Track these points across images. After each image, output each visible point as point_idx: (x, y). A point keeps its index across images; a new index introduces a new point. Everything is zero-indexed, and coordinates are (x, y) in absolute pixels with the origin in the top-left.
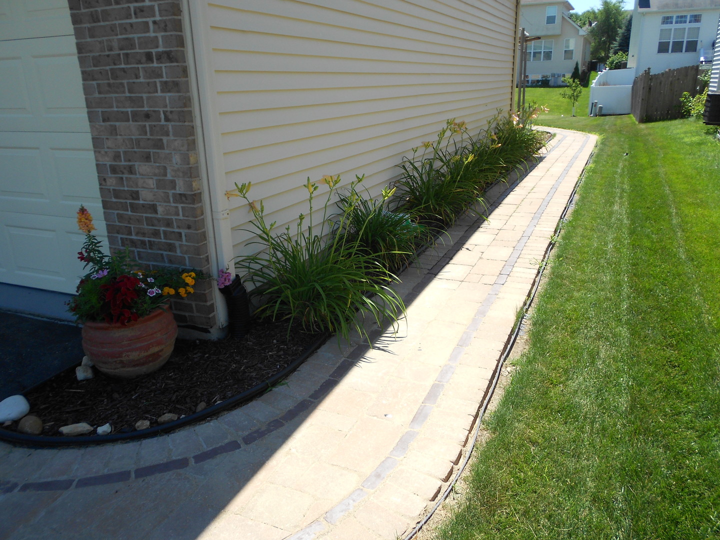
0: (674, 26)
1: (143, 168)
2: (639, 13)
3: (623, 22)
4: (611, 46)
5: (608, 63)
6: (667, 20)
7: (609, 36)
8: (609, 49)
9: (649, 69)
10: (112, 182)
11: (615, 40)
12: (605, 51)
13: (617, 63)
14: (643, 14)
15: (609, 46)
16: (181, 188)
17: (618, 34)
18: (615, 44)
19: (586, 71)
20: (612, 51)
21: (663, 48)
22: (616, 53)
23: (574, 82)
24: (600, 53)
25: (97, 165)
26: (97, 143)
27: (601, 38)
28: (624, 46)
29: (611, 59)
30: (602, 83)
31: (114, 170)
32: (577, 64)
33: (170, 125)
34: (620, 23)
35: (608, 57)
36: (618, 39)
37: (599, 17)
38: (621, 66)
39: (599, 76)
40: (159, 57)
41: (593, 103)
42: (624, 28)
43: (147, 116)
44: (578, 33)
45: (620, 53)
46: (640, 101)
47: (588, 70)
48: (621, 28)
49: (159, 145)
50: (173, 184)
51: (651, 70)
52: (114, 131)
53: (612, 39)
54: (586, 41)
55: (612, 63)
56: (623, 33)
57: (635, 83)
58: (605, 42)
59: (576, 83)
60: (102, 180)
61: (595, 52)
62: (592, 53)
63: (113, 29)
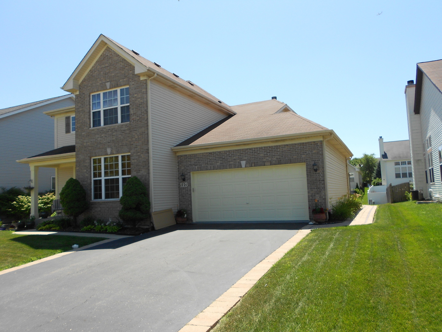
0: (401, 166)
1: (317, 195)
2: (383, 161)
3: (376, 164)
4: (372, 175)
5: (372, 183)
6: (397, 164)
7: (370, 171)
8: (371, 177)
9: (391, 184)
10: (311, 198)
11: (374, 173)
12: (369, 177)
13: (377, 183)
14: (385, 161)
15: (371, 175)
16: (324, 197)
17: (374, 170)
18: (374, 175)
19: (362, 187)
20: (373, 177)
21: (398, 176)
22: (375, 178)
23: (360, 191)
24: (367, 179)
25: (308, 196)
26: (308, 192)
27: (366, 172)
28: (379, 175)
29: (373, 181)
30: (372, 191)
31: (311, 196)
32: (357, 184)
33: (323, 189)
34: (374, 164)
35: (372, 181)
36: (375, 172)
37: (363, 162)
38: (379, 184)
39: (370, 189)
40: (322, 181)
41: (370, 200)
42: (377, 167)
43: (319, 188)
44: (355, 170)
45: (377, 178)
46: (390, 196)
47: (363, 186)
48: (375, 167)
49: (321, 192)
50: (322, 197)
51: (392, 184)
52: (312, 190)
53: (371, 171)
54: (360, 173)
55: (374, 183)
56: (377, 170)
57: (387, 190)
58: (368, 173)
59: (361, 191)
60: (309, 197)
61: (364, 178)
62: (363, 179)
63: (314, 177)
